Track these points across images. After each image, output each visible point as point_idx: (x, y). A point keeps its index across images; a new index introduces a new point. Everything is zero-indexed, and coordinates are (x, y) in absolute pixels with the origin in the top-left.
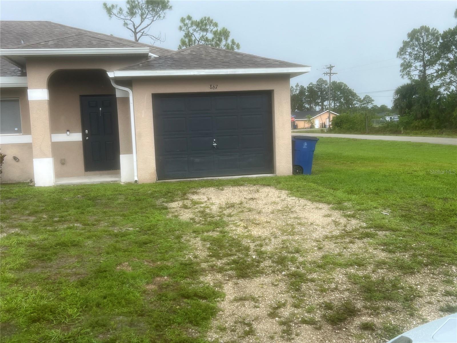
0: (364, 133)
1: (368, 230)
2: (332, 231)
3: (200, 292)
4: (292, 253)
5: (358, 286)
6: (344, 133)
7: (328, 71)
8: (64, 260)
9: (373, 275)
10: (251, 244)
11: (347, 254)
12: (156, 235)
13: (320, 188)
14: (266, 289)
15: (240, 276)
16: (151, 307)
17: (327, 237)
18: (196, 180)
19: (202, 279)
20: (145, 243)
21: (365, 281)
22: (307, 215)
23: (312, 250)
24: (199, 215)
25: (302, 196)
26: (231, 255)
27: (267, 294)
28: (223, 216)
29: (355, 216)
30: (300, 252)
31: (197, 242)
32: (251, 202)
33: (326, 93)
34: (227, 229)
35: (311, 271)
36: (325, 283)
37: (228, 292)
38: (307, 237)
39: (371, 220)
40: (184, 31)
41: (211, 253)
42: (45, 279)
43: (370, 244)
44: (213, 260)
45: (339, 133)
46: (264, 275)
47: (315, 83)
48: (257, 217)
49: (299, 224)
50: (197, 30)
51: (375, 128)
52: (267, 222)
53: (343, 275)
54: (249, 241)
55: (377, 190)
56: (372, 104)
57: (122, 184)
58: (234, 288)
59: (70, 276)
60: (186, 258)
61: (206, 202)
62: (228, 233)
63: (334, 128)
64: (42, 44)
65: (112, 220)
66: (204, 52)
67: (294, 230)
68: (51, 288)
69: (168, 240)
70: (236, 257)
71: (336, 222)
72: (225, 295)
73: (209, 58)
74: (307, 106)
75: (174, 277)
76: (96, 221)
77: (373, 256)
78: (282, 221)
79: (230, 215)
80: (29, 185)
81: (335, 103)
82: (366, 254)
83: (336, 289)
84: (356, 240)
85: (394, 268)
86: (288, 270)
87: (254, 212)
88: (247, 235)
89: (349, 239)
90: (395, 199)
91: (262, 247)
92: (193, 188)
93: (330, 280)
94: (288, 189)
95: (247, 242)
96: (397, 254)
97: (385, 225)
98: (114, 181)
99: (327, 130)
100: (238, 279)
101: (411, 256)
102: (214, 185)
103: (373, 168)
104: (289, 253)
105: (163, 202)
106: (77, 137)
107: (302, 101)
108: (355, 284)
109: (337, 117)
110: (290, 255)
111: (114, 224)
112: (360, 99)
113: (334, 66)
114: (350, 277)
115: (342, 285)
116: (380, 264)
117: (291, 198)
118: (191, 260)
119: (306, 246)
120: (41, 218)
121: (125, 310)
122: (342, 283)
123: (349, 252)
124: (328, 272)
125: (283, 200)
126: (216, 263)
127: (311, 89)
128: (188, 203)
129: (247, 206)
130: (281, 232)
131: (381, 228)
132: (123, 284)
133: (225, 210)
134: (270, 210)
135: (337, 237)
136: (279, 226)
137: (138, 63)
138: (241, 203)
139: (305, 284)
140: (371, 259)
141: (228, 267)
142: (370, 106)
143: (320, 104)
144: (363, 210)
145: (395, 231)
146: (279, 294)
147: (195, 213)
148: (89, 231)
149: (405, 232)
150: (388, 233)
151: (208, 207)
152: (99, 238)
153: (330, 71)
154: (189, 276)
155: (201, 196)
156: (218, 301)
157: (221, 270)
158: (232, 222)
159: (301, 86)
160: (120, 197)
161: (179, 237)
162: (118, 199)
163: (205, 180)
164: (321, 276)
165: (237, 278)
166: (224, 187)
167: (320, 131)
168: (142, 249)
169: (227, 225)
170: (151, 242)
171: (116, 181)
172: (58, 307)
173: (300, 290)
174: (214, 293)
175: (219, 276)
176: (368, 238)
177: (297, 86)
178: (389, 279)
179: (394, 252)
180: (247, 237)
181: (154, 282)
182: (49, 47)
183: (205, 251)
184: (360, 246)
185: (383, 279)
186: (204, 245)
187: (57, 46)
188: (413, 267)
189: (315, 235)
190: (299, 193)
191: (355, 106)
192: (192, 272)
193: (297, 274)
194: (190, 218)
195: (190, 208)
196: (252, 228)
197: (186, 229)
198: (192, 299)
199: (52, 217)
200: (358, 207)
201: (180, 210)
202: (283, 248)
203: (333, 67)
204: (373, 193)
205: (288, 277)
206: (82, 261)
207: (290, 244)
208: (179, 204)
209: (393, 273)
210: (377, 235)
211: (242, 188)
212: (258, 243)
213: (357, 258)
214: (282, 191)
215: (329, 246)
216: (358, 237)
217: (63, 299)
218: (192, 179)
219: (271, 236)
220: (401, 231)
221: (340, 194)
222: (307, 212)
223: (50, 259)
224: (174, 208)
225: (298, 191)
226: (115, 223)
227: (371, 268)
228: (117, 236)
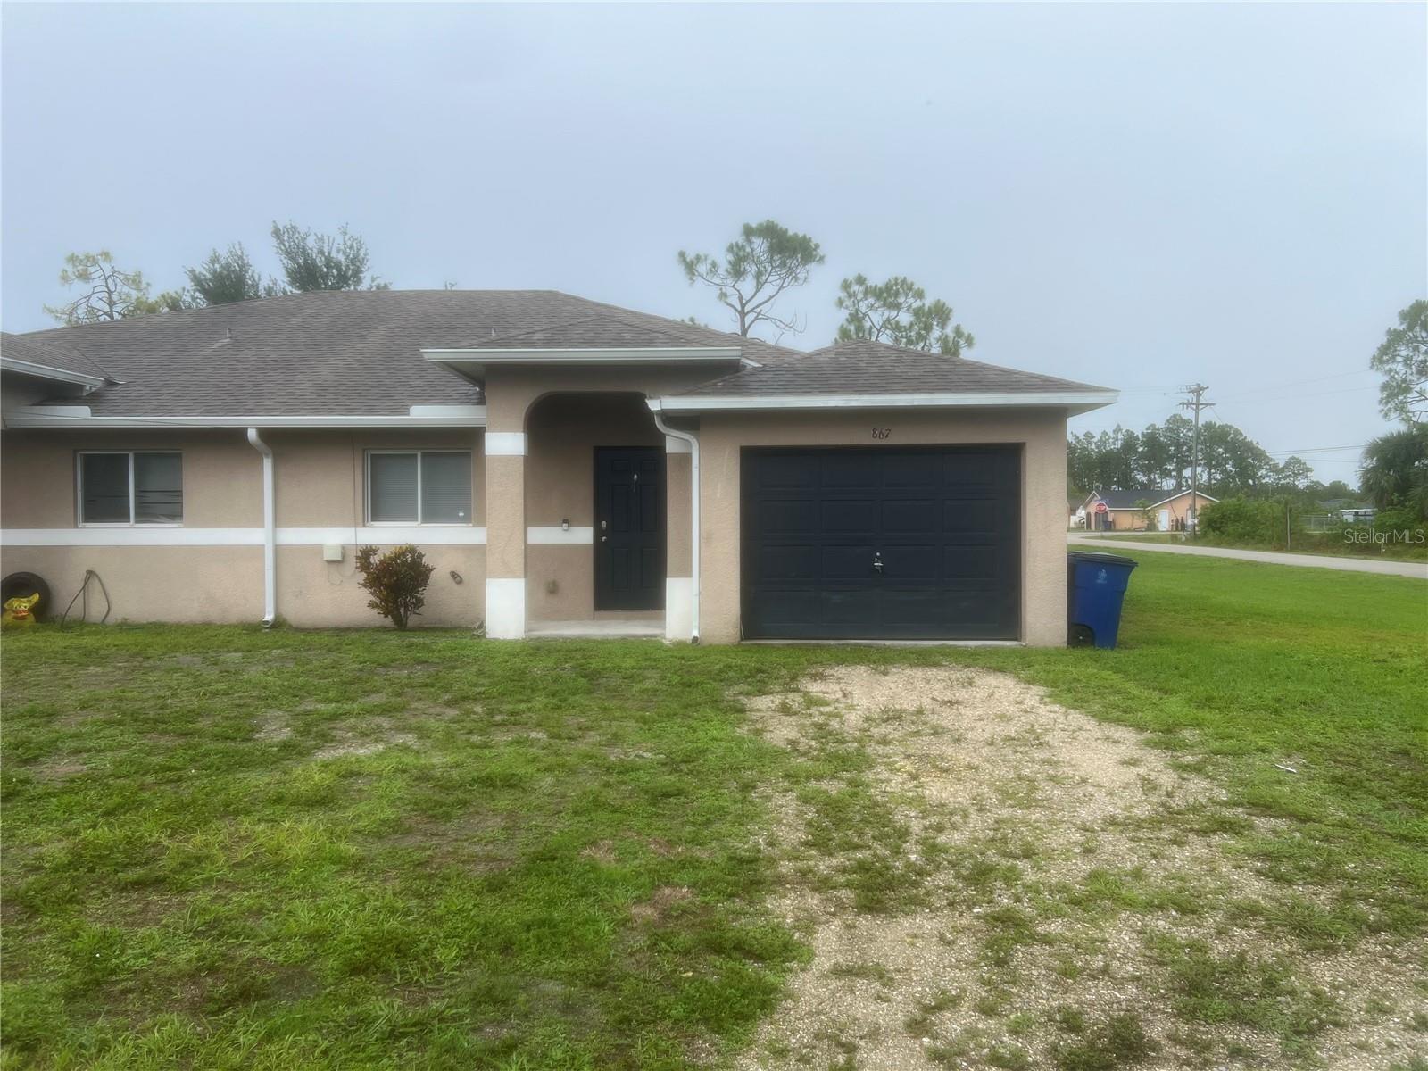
0: (1280, 547)
1: (1227, 813)
2: (1132, 806)
3: (755, 938)
4: (1012, 856)
5: (1167, 971)
6: (1231, 545)
7: (1192, 397)
8: (477, 820)
9: (1217, 942)
10: (914, 822)
11: (1156, 873)
12: (696, 776)
13: (1130, 686)
14: (922, 950)
15: (865, 906)
16: (628, 965)
17: (1113, 821)
18: (830, 645)
19: (770, 903)
20: (667, 795)
21: (1190, 958)
22: (1076, 755)
23: (1066, 853)
24: (811, 732)
25: (1079, 704)
26: (857, 847)
27: (920, 966)
28: (867, 741)
29: (1204, 768)
30: (1034, 857)
31: (786, 804)
32: (946, 711)
33: (1190, 449)
34: (869, 776)
35: (1048, 914)
36: (1080, 950)
37: (823, 945)
38: (1064, 816)
39: (1242, 783)
40: (847, 308)
41: (810, 837)
42: (418, 865)
43: (1226, 852)
44: (811, 856)
45: (1218, 545)
46: (928, 911)
47: (1161, 424)
48: (949, 750)
49: (1052, 778)
50: (876, 305)
51: (1311, 536)
52: (970, 767)
53: (1134, 935)
54: (913, 814)
55: (1278, 700)
56: (1307, 477)
57: (666, 642)
58: (841, 938)
59: (474, 861)
60: (747, 843)
61: (837, 701)
62: (867, 786)
63: (1206, 532)
64: (521, 337)
65: (614, 729)
66: (865, 357)
67: (1033, 795)
68: (423, 889)
69: (722, 791)
70: (868, 852)
71: (1149, 782)
72: (812, 955)
73: (874, 370)
74: (1141, 477)
75: (705, 892)
76: (580, 729)
77: (1229, 888)
78: (1008, 767)
79: (884, 741)
80: (475, 635)
81: (1210, 474)
82: (1208, 878)
83: (1105, 971)
84: (1191, 835)
85: (1279, 928)
86: (990, 902)
87: (946, 737)
88: (912, 798)
89: (1173, 831)
90: (1324, 729)
91: (940, 832)
92: (816, 663)
93: (1093, 943)
94: (1045, 683)
95: (906, 816)
96: (1295, 887)
97: (1279, 801)
98: (652, 636)
99: (1188, 537)
100: (859, 914)
101: (1334, 896)
102: (869, 661)
103: (1281, 640)
104: (1005, 855)
105: (740, 693)
106: (583, 535)
107: (1128, 465)
108: (1161, 964)
109: (1214, 508)
110: (1005, 863)
111: (616, 739)
112: (1276, 465)
113: (1207, 388)
114: (1150, 940)
115: (1124, 963)
116: (1243, 913)
117: (1048, 707)
118: (759, 851)
119: (1055, 841)
120: (468, 713)
121: (565, 965)
122: (1125, 956)
123: (1165, 869)
124: (1092, 920)
125: (1026, 712)
126: (816, 865)
127: (1151, 439)
128: (795, 700)
129: (934, 719)
130: (1000, 797)
131: (1266, 808)
132: (582, 896)
133: (878, 725)
134: (987, 735)
135: (1139, 824)
136: (998, 780)
137: (714, 381)
138: (920, 712)
139: (1023, 949)
140: (1221, 897)
141: (842, 879)
142: (1301, 483)
143: (1174, 473)
144: (1226, 754)
145: (1304, 822)
146: (948, 969)
147: (804, 726)
148: (556, 754)
149: (1333, 825)
150: (1282, 824)
151: (837, 715)
152: (572, 771)
153: (1198, 399)
154: (740, 892)
155: (832, 686)
156: (791, 970)
157: (824, 885)
158: (885, 760)
159: (1127, 431)
160: (648, 673)
161: (747, 787)
162: (645, 678)
163: (851, 645)
164: (1071, 930)
165: (855, 910)
166: (889, 667)
167: (1169, 537)
168: (654, 809)
169: (871, 766)
170: (679, 793)
171: (655, 636)
172: (420, 941)
173: (1007, 963)
174: (786, 947)
175: (813, 900)
176: (1225, 832)
177: (1118, 430)
178: (1258, 960)
179: (1290, 883)
180: (910, 802)
181: (656, 898)
182: (533, 345)
183: (798, 830)
184: (1197, 853)
185: (1242, 958)
186: (800, 814)
187: (549, 343)
188: (1333, 932)
189: (1084, 814)
190: (1070, 695)
191: (1264, 481)
192: (751, 881)
193: (1010, 919)
194: (787, 739)
195: (795, 714)
196: (929, 779)
197: (770, 767)
198: (730, 956)
199: (491, 713)
200: (1216, 745)
201: (772, 717)
202: (993, 840)
203: (1203, 389)
204: (1266, 708)
205: (987, 922)
206: (514, 826)
207: (1013, 831)
208: (773, 702)
209: (1274, 942)
210: (1251, 827)
211: (932, 673)
212: (934, 820)
213: (1180, 890)
214: (1031, 686)
215: (1114, 846)
216: (1197, 827)
217: (437, 921)
218: (820, 642)
219: (973, 804)
220: (1320, 822)
221: (1175, 706)
222: (1079, 747)
223: (447, 817)
224: (759, 710)
225: (1069, 691)
226: (617, 736)
227: (1215, 921)
228: (611, 771)
